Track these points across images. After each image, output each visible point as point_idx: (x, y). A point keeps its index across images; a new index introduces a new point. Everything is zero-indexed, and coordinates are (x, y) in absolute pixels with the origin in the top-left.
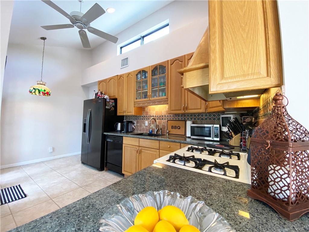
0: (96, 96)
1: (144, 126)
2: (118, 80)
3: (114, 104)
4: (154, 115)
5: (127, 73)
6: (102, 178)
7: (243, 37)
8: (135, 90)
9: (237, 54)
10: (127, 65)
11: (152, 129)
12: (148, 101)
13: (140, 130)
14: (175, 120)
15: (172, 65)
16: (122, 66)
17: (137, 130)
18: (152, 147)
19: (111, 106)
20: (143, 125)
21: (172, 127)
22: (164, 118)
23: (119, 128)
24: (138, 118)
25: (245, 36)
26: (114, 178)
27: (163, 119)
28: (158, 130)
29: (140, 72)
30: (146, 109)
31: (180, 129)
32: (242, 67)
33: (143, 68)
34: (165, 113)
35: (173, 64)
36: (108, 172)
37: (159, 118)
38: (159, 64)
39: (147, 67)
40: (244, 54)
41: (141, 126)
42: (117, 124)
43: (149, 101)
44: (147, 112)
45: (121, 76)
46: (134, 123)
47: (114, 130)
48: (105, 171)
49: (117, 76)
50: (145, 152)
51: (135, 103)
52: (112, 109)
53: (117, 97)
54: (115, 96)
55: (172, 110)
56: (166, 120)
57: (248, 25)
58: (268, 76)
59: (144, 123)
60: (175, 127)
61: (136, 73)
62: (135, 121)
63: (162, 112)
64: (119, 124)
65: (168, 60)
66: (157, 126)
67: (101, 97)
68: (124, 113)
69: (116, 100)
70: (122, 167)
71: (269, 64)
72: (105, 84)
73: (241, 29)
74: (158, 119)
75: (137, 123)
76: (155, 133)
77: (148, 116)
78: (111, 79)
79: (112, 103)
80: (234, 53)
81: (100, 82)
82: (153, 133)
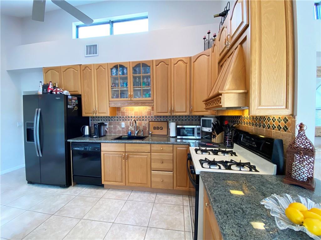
0: (45, 90)
1: (119, 128)
2: (82, 71)
3: (77, 102)
4: (133, 116)
5: (97, 64)
6: (75, 196)
7: (274, 79)
8: (110, 87)
9: (270, 90)
10: (96, 53)
11: (131, 131)
12: (129, 102)
13: (115, 133)
14: (157, 122)
15: (157, 67)
16: (87, 54)
17: (110, 133)
18: (143, 151)
19: (74, 105)
20: (119, 126)
21: (154, 128)
22: (145, 118)
23: (87, 132)
24: (111, 119)
25: (275, 78)
26: (91, 192)
27: (143, 120)
28: (138, 132)
29: (116, 67)
30: (122, 109)
31: (162, 129)
32: (273, 99)
33: (121, 63)
34: (146, 114)
35: (159, 66)
36: (78, 187)
37: (139, 119)
38: (143, 62)
39: (127, 62)
40: (274, 90)
41: (115, 128)
42: (84, 128)
43: (131, 102)
44: (124, 112)
45: (86, 67)
46: (106, 125)
47: (81, 134)
48: (74, 186)
49: (79, 66)
50: (133, 157)
51: (110, 102)
52: (76, 108)
53: (80, 93)
54: (77, 91)
55: (158, 113)
56: (147, 121)
57: (278, 70)
58: (286, 108)
59: (120, 125)
60: (157, 128)
61: (111, 67)
62: (107, 122)
63: (143, 113)
64: (87, 128)
65: (153, 60)
66: (137, 128)
67: (56, 93)
68: (95, 114)
69: (79, 97)
70: (101, 178)
71: (288, 100)
72: (57, 73)
73: (273, 73)
74: (137, 120)
75: (110, 124)
76: (136, 135)
77: (124, 117)
78: (68, 68)
79: (74, 101)
80: (268, 88)
81: (47, 70)
82: (132, 135)
